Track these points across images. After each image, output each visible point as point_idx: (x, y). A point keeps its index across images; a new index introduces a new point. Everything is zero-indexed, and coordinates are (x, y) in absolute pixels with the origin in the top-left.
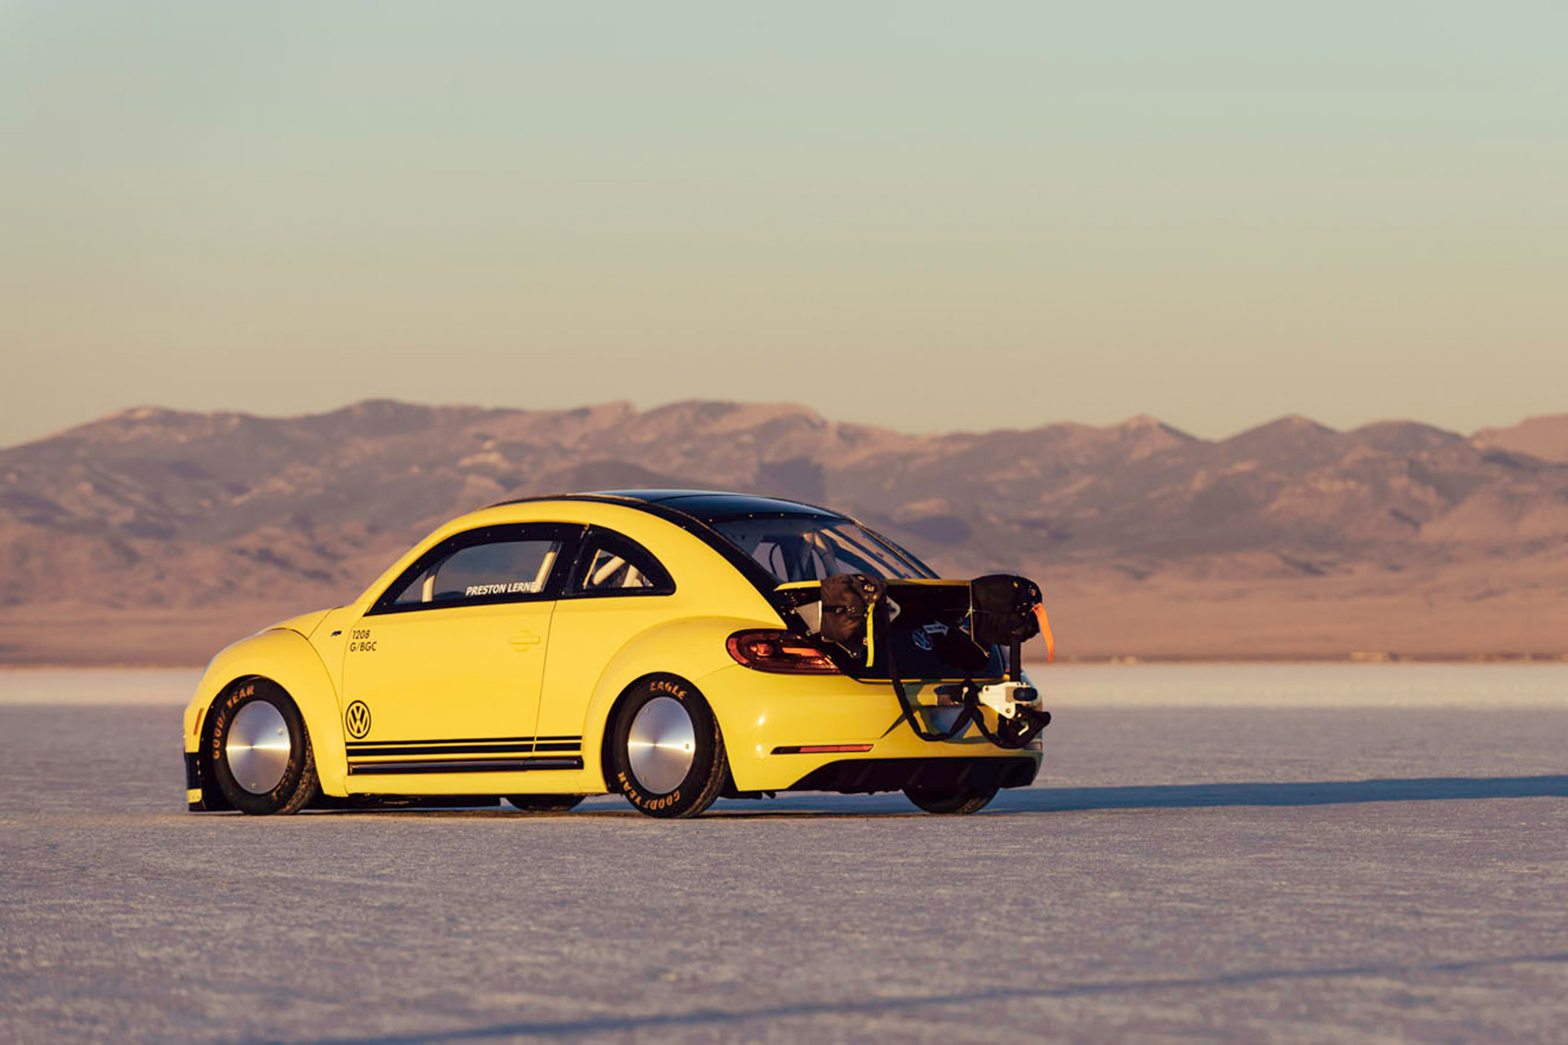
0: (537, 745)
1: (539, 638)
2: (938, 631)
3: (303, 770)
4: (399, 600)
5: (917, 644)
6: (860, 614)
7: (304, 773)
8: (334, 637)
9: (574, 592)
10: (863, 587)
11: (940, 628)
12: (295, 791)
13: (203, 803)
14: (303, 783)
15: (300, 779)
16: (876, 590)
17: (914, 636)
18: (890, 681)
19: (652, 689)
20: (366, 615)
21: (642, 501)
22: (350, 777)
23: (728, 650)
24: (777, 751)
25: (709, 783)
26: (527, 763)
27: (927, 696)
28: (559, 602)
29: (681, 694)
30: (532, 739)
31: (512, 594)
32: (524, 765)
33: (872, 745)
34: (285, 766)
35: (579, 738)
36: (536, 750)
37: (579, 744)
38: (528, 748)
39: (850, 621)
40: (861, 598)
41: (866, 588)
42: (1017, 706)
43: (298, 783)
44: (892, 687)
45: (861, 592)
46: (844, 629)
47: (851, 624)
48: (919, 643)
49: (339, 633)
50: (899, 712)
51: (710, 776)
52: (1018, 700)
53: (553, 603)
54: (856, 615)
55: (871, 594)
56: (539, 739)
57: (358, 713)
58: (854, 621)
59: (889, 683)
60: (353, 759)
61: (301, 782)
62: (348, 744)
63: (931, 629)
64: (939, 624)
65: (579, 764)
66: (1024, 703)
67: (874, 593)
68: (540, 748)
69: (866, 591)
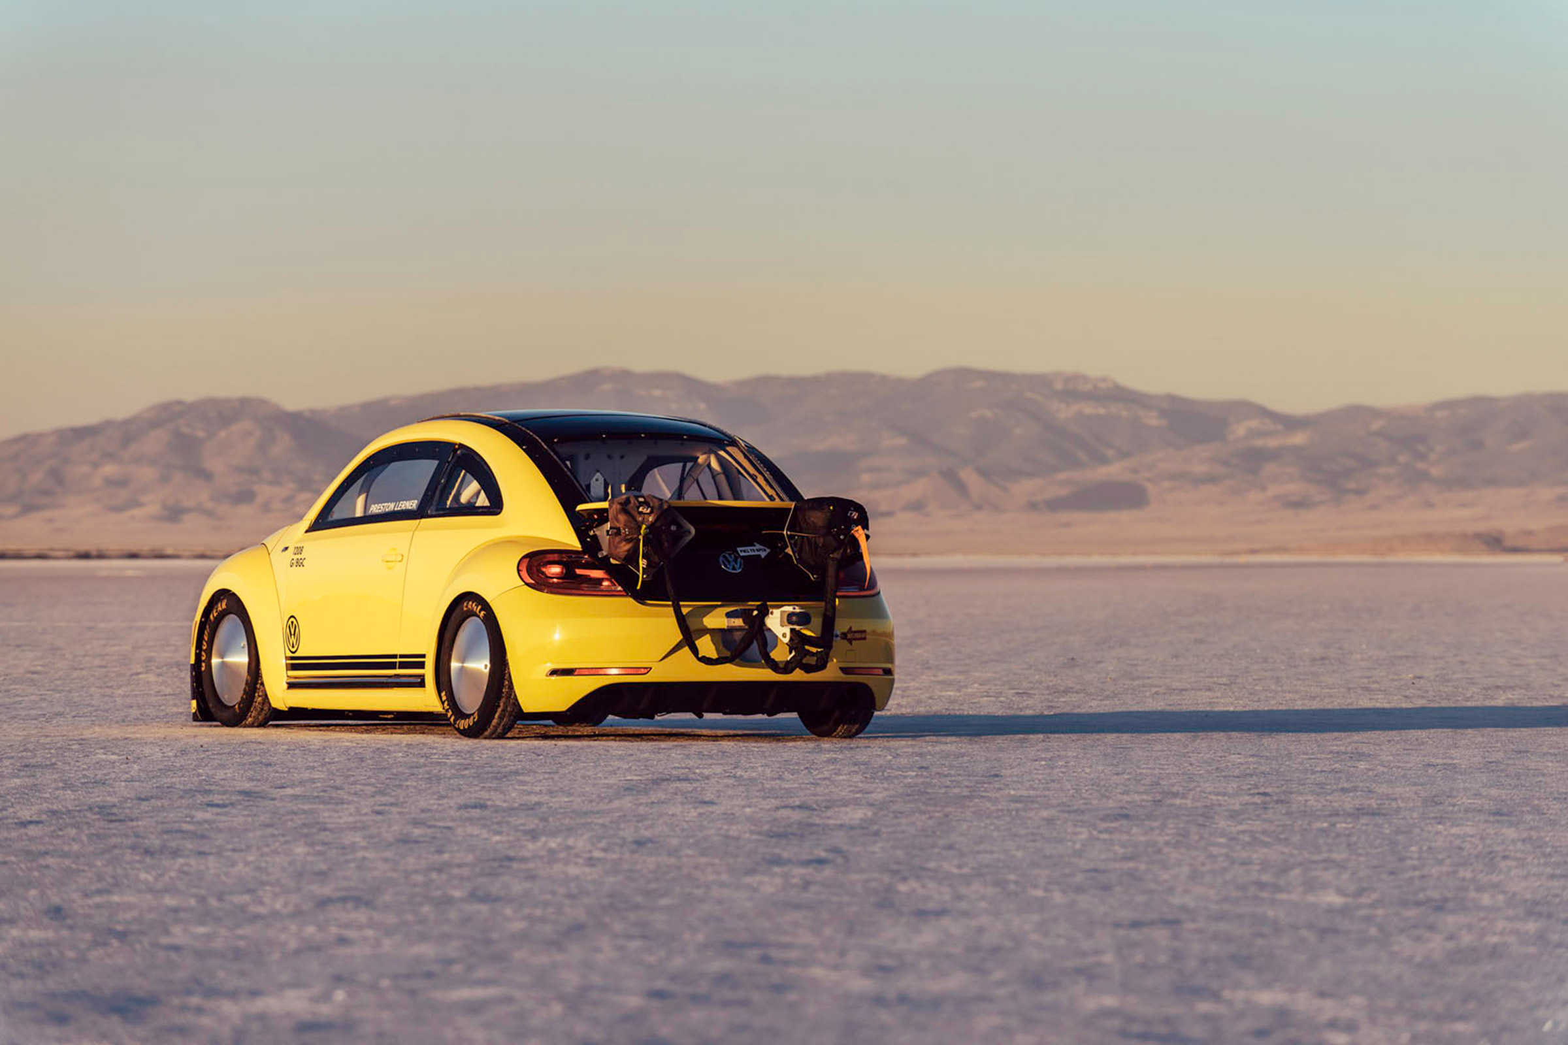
0: (400, 662)
1: (402, 556)
2: (756, 553)
3: (257, 683)
4: (330, 519)
5: (723, 567)
6: (635, 536)
7: (258, 686)
8: (284, 553)
9: (437, 510)
10: (638, 508)
11: (758, 550)
12: (252, 705)
13: (198, 713)
14: (259, 696)
15: (255, 692)
16: (651, 512)
17: (721, 559)
18: (670, 603)
19: (465, 609)
20: (307, 532)
21: (507, 421)
22: (289, 691)
23: (519, 571)
24: (554, 672)
25: (502, 704)
26: (390, 680)
27: (717, 619)
28: (423, 520)
29: (482, 613)
30: (395, 656)
31: (398, 512)
32: (387, 683)
33: (651, 668)
34: (245, 679)
35: (423, 656)
36: (400, 668)
37: (424, 662)
38: (392, 666)
39: (624, 543)
40: (635, 520)
41: (641, 509)
42: (792, 630)
43: (254, 696)
44: (672, 609)
45: (635, 513)
46: (618, 550)
47: (625, 545)
48: (725, 566)
49: (286, 548)
50: (678, 637)
51: (502, 697)
52: (793, 624)
53: (418, 521)
54: (629, 537)
55: (646, 516)
56: (402, 656)
57: (292, 629)
58: (629, 543)
59: (668, 606)
60: (292, 673)
61: (256, 694)
62: (287, 658)
63: (744, 551)
64: (758, 546)
65: (421, 684)
66: (797, 628)
67: (649, 514)
68: (403, 665)
69: (641, 513)
